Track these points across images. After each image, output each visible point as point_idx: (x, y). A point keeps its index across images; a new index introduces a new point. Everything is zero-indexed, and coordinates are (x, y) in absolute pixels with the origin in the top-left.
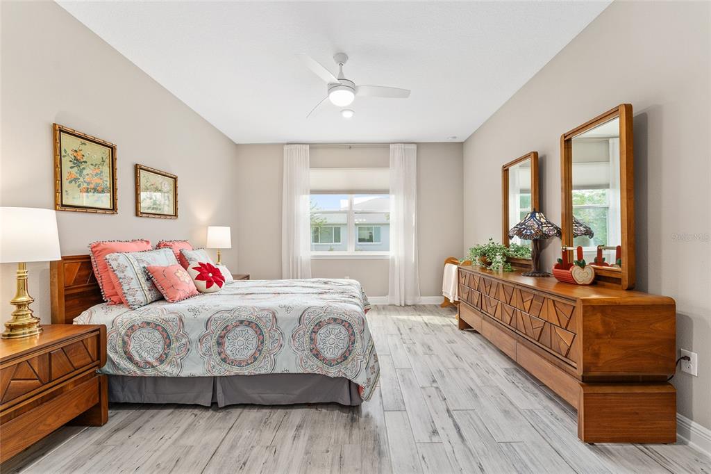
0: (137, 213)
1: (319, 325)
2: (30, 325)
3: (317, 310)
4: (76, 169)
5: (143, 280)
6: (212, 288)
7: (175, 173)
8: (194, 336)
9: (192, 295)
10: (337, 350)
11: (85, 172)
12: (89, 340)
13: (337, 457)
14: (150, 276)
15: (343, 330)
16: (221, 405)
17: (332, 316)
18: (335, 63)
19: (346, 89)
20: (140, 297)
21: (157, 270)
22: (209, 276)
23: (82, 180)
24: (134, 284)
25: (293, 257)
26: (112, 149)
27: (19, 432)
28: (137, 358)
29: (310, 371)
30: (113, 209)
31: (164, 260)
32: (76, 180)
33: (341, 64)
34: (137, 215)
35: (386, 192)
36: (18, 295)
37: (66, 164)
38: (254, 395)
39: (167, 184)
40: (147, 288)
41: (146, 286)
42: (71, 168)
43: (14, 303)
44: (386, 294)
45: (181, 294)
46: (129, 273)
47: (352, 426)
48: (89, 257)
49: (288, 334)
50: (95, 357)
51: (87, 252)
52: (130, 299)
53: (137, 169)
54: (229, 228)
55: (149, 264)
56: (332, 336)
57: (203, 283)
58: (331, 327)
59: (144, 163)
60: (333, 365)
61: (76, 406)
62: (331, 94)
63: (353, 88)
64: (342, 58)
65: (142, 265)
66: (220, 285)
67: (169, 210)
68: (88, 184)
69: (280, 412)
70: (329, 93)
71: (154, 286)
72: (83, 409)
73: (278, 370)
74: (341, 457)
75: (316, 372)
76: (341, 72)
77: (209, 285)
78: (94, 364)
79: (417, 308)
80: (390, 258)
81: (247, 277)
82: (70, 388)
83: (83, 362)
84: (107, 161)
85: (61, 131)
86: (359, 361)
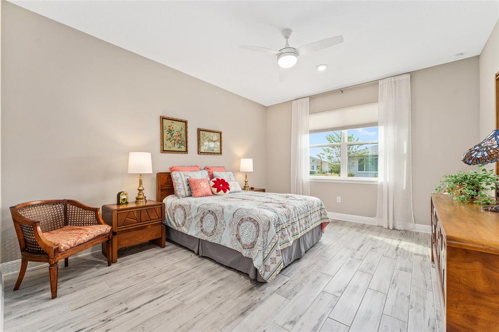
0: (199, 153)
1: (242, 220)
2: (143, 198)
3: (244, 211)
4: (169, 134)
5: (186, 185)
6: (219, 193)
7: (220, 130)
8: (193, 215)
9: (207, 195)
10: (249, 239)
11: (173, 135)
12: (158, 208)
13: (220, 303)
14: (189, 183)
15: (254, 226)
16: (200, 255)
17: (250, 216)
18: (283, 37)
19: (289, 55)
20: (183, 193)
21: (192, 181)
22: (221, 186)
23: (172, 139)
24: (181, 186)
25: (297, 180)
26: (186, 123)
27: (129, 238)
28: (176, 221)
29: (236, 249)
30: (186, 151)
31: (201, 176)
32: (169, 139)
33: (287, 37)
34: (198, 154)
35: (375, 124)
36: (139, 187)
37: (165, 132)
38: (212, 254)
39: (216, 137)
40: (187, 189)
41: (186, 188)
42: (168, 134)
43: (138, 190)
44: (374, 216)
45: (200, 194)
46: (180, 181)
47: (246, 292)
48: (169, 173)
49: (228, 223)
50: (160, 217)
51: (168, 171)
52: (179, 193)
53: (199, 130)
54: (251, 160)
55: (190, 177)
56: (247, 229)
57: (215, 190)
58: (248, 223)
59: (202, 127)
60: (245, 249)
61: (151, 235)
62: (279, 60)
63: (295, 52)
64: (287, 33)
65: (186, 178)
66: (225, 191)
67: (217, 150)
68: (175, 140)
69: (223, 268)
70: (278, 60)
71: (190, 189)
72: (154, 237)
73: (222, 244)
74: (221, 304)
75: (238, 250)
76: (287, 43)
77: (218, 191)
78: (160, 219)
79: (406, 234)
80: (379, 183)
81: (264, 191)
82: (149, 227)
83: (154, 217)
84: (184, 129)
85: (163, 118)
86: (258, 250)
